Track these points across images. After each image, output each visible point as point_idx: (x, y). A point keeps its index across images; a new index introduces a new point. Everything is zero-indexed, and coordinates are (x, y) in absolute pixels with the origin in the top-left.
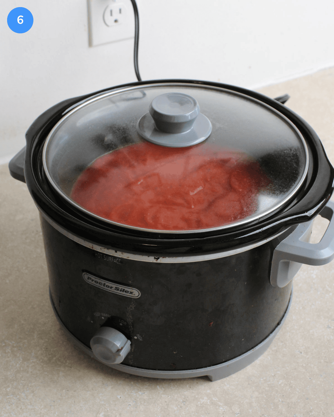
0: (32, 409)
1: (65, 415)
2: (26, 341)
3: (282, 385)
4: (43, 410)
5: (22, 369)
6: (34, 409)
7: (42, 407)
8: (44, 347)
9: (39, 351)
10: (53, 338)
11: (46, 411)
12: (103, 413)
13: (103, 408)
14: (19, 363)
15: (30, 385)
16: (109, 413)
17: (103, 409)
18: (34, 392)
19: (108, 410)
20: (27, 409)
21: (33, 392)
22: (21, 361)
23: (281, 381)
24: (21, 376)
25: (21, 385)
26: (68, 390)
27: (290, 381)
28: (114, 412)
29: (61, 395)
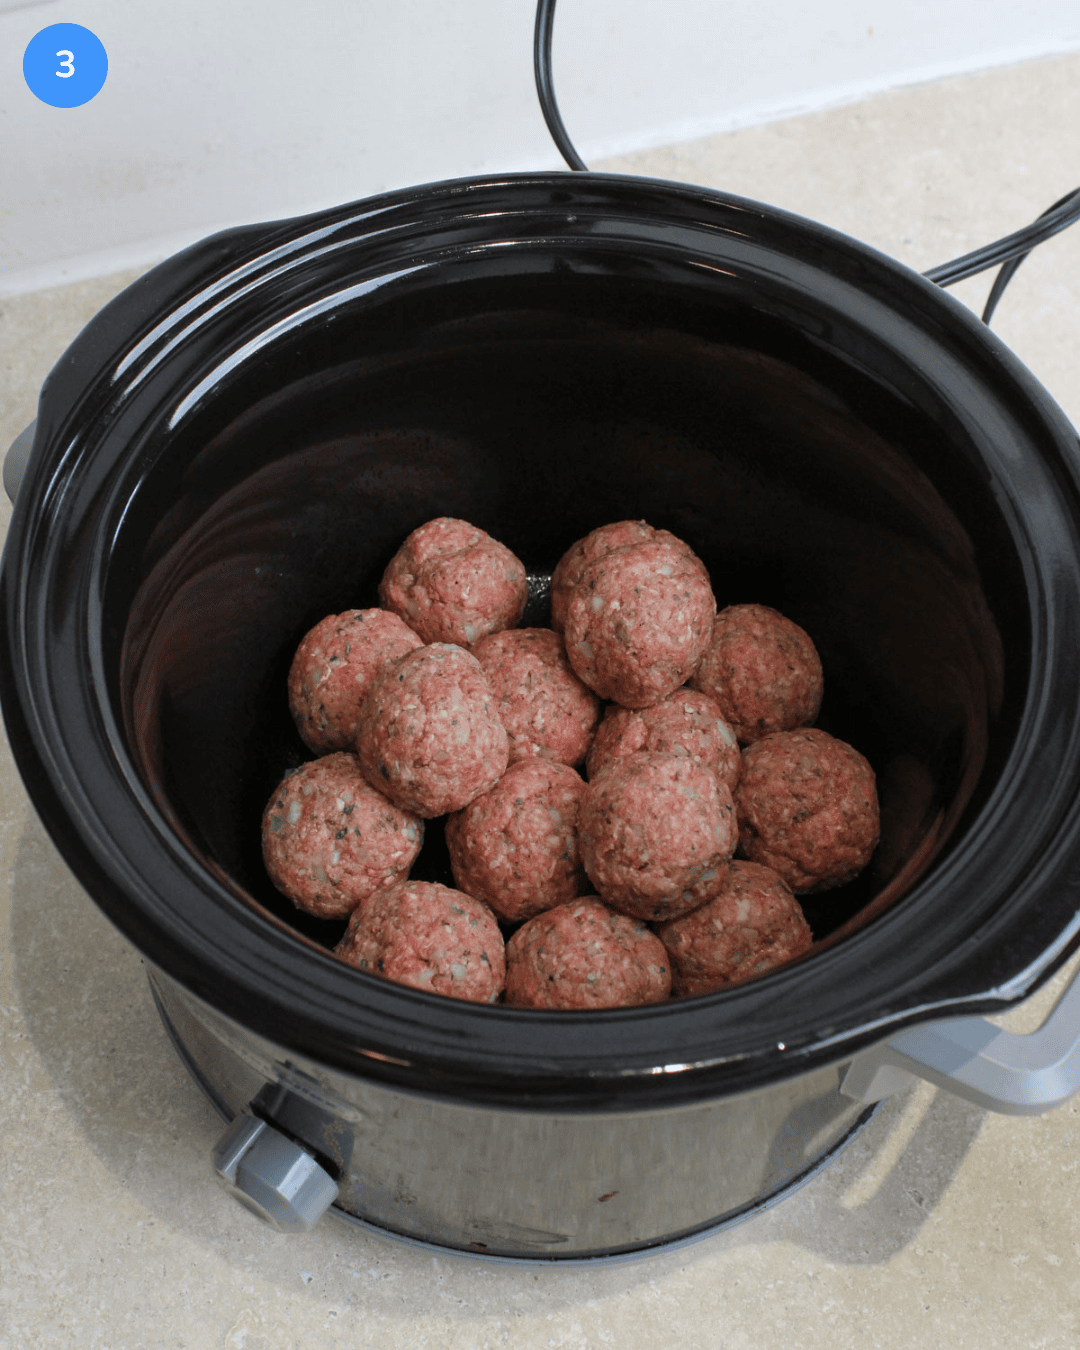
0: (29, 1277)
1: (128, 1316)
2: (53, 1010)
3: (832, 1319)
4: (62, 1286)
5: (23, 1117)
6: (36, 1277)
7: (63, 1273)
8: (106, 1042)
9: (86, 1056)
10: (138, 1013)
11: (71, 1290)
12: (244, 1331)
13: (248, 1310)
14: (20, 1093)
15: (38, 1183)
16: (264, 1335)
17: (248, 1314)
18: (48, 1214)
19: (263, 1320)
20: (15, 1273)
21: (43, 1211)
22: (25, 1087)
23: (832, 1302)
24: (16, 1144)
25: (12, 1178)
26: (152, 1224)
27: (858, 1307)
28: (280, 1332)
29: (128, 1239)
